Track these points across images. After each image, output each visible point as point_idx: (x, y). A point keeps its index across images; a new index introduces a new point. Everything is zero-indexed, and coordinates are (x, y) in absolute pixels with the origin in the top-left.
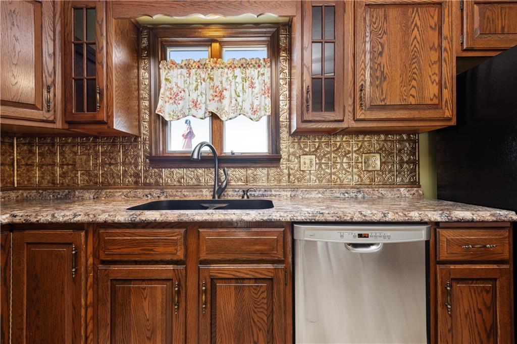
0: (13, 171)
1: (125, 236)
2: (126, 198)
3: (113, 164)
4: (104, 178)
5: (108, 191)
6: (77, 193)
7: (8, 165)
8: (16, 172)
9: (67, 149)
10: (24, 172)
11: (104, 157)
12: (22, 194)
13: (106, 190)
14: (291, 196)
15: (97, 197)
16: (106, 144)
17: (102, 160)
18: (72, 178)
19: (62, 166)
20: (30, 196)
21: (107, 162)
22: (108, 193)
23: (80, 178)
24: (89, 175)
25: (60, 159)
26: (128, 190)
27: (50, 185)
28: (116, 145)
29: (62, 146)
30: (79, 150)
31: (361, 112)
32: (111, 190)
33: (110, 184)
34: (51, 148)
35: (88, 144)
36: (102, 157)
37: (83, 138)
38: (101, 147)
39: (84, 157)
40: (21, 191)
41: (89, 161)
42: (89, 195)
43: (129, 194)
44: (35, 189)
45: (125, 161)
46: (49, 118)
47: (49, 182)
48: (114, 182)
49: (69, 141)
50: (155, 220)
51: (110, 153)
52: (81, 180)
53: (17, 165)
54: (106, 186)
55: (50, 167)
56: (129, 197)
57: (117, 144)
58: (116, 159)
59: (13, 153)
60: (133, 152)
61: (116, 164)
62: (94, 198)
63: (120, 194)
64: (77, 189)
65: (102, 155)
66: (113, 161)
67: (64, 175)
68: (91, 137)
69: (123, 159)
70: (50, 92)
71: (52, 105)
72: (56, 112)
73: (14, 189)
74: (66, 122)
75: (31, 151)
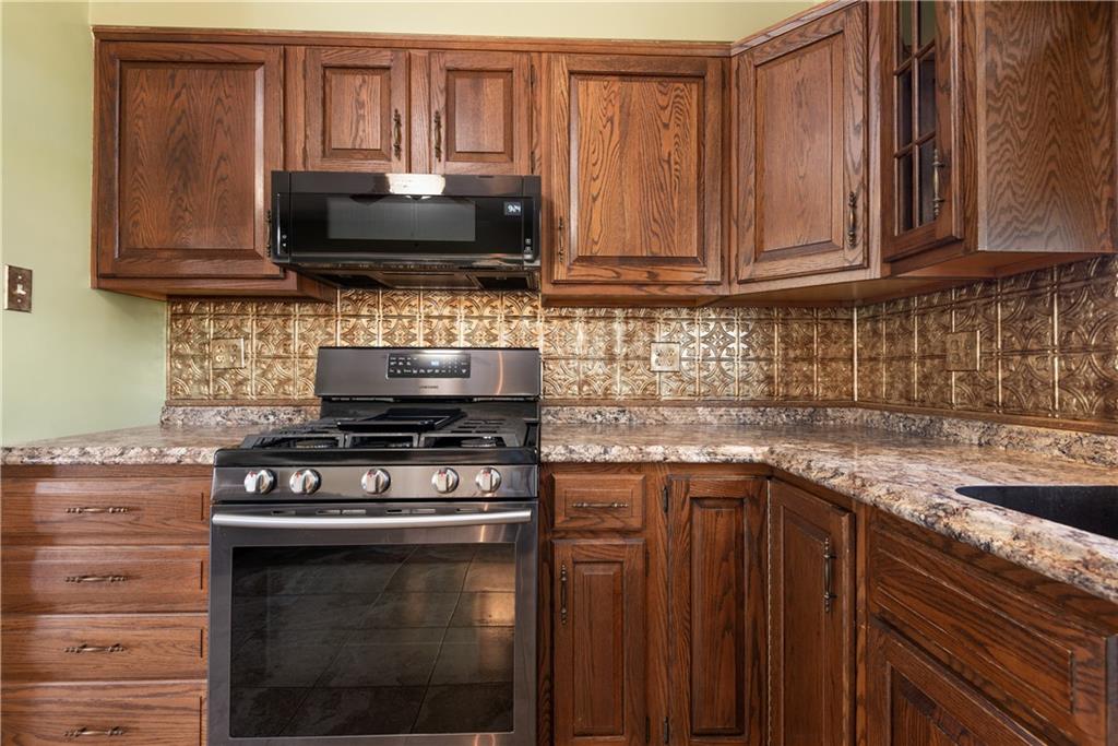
0: (852, 370)
1: (916, 562)
2: (1064, 457)
3: (1032, 352)
4: (1008, 393)
5: (1016, 428)
6: (946, 425)
7: (844, 360)
8: (856, 372)
9: (930, 321)
10: (867, 373)
11: (1009, 334)
12: (862, 416)
13: (1009, 427)
15: (988, 443)
16: (1015, 295)
17: (1003, 341)
18: (941, 387)
19: (922, 359)
20: (872, 421)
21: (1018, 347)
22: (1014, 435)
23: (956, 390)
24: (974, 383)
25: (919, 344)
26: (1073, 433)
27: (903, 401)
28: (1040, 295)
29: (922, 316)
30: (953, 319)
32: (1025, 429)
33: (1024, 412)
34: (904, 321)
35: (970, 303)
36: (1004, 333)
37: (962, 288)
38: (1002, 305)
39: (964, 337)
40: (860, 410)
41: (973, 347)
42: (970, 433)
43: (1075, 448)
44: (880, 410)
45: (1067, 341)
46: (854, 261)
47: (901, 396)
48: (1036, 406)
49: (935, 301)
50: (988, 546)
51: (1025, 320)
52: (957, 395)
53: (858, 360)
54: (1013, 412)
55: (902, 364)
56: (1073, 457)
57: (1042, 291)
58: (1039, 337)
59: (853, 337)
60: (1094, 311)
61: (1041, 353)
62: (980, 445)
63: (1048, 441)
64: (948, 415)
65: (1003, 329)
66: (1032, 344)
67: (925, 381)
68: (978, 283)
69: (1060, 337)
70: (854, 206)
71: (860, 232)
72: (867, 244)
73: (852, 405)
74: (885, 261)
75: (876, 333)
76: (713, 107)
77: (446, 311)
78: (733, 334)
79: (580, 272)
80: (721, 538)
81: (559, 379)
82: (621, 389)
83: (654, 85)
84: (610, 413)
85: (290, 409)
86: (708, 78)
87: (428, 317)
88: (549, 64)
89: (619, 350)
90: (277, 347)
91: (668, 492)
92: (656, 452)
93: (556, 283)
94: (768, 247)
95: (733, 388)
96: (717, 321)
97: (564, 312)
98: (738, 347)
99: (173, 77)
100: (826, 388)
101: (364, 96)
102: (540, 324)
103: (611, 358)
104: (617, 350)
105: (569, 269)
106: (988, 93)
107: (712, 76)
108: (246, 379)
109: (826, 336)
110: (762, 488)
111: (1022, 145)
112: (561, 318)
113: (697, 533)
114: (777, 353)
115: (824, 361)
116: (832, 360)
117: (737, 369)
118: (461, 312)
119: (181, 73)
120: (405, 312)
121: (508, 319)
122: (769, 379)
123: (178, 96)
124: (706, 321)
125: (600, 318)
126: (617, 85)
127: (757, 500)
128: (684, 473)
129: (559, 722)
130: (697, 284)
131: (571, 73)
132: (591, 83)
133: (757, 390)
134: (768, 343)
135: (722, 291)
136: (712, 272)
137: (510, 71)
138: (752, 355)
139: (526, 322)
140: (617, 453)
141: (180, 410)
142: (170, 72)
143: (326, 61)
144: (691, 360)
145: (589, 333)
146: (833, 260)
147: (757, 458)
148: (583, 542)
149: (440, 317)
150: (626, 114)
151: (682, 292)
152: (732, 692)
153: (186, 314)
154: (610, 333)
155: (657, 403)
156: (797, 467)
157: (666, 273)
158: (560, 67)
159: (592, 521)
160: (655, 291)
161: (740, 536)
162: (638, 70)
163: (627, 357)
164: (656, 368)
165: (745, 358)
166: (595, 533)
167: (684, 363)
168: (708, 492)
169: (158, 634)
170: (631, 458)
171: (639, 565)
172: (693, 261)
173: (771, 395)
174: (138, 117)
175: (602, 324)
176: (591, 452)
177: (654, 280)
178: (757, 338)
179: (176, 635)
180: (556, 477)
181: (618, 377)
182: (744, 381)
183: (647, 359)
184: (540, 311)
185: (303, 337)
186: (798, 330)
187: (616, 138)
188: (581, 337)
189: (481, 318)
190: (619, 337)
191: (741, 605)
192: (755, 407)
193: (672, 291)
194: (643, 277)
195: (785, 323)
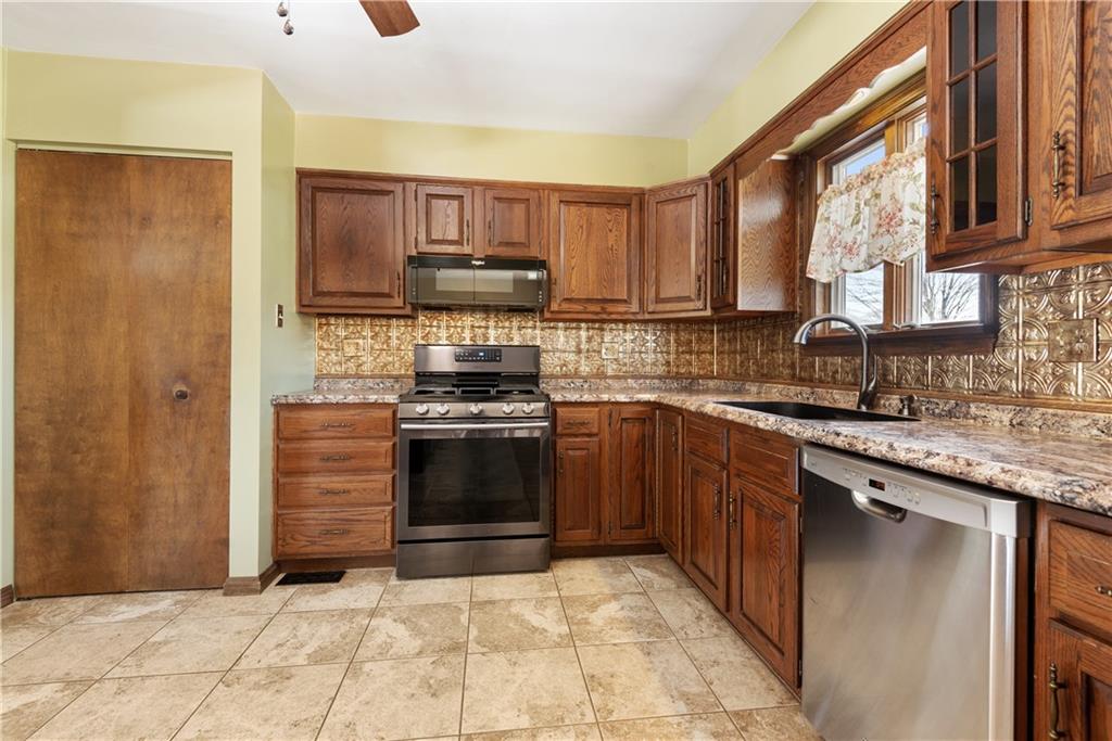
0: (713, 359)
4: (767, 369)
7: (709, 353)
8: (715, 360)
10: (721, 360)
12: (717, 384)
14: (1011, 425)
16: (770, 324)
17: (766, 345)
18: (747, 367)
19: (741, 353)
21: (771, 348)
23: (752, 368)
25: (740, 345)
27: (734, 375)
28: (777, 325)
29: (741, 331)
30: (751, 334)
31: (1063, 206)
36: (767, 341)
38: (766, 329)
39: (754, 342)
40: (716, 381)
41: (757, 347)
42: (754, 388)
44: (724, 380)
46: (699, 306)
47: (733, 372)
53: (716, 353)
55: (733, 355)
57: (778, 323)
59: (713, 340)
61: (777, 351)
66: (775, 347)
67: (742, 364)
69: (782, 344)
70: (699, 281)
71: (702, 293)
72: (706, 299)
73: (713, 378)
74: (712, 308)
75: (724, 338)
76: (635, 221)
77: (483, 324)
78: (648, 338)
79: (565, 306)
80: (635, 437)
81: (549, 364)
82: (585, 369)
83: (604, 210)
84: (579, 382)
85: (392, 380)
86: (633, 206)
87: (473, 326)
88: (549, 195)
89: (584, 346)
90: (383, 344)
91: (610, 416)
92: (605, 397)
93: (552, 312)
94: (662, 296)
95: (648, 368)
96: (639, 331)
97: (552, 325)
98: (651, 345)
99: (342, 197)
100: (699, 369)
101: (449, 212)
102: (538, 332)
103: (579, 351)
104: (582, 347)
105: (560, 305)
106: (743, 245)
107: (635, 205)
108: (364, 363)
109: (699, 339)
110: (654, 414)
111: (757, 266)
112: (550, 328)
113: (624, 435)
114: (673, 348)
115: (699, 353)
116: (702, 353)
117: (650, 358)
118: (492, 323)
119: (347, 196)
120: (459, 324)
121: (520, 328)
122: (668, 363)
123: (345, 208)
124: (633, 330)
125: (572, 328)
126: (585, 209)
127: (652, 419)
128: (617, 407)
129: (559, 523)
130: (626, 313)
131: (561, 201)
132: (572, 208)
133: (661, 370)
134: (668, 342)
135: (639, 317)
136: (635, 307)
137: (528, 200)
138: (659, 350)
139: (530, 330)
140: (586, 398)
141: (325, 381)
142: (340, 195)
143: (428, 192)
144: (624, 352)
145: (566, 337)
146: (691, 305)
147: (652, 400)
148: (570, 440)
149: (480, 327)
150: (590, 224)
151: (619, 317)
152: (640, 509)
153: (328, 324)
154: (579, 337)
155: (606, 377)
156: (666, 401)
157: (610, 308)
158: (555, 198)
159: (574, 430)
160: (605, 316)
161: (644, 436)
162: (596, 201)
163: (588, 351)
164: (605, 357)
165: (655, 351)
166: (576, 436)
167: (621, 355)
168: (628, 416)
169: (364, 485)
170: (593, 400)
171: (597, 450)
172: (625, 301)
173: (669, 372)
174: (324, 219)
175: (574, 331)
176: (574, 397)
177: (604, 310)
178: (662, 341)
179: (374, 485)
180: (558, 409)
181: (583, 362)
182: (654, 364)
183: (600, 352)
184: (538, 324)
185: (398, 338)
186: (684, 336)
187: (584, 236)
188: (562, 339)
189: (503, 328)
190: (584, 339)
191: (644, 468)
192: (660, 379)
193: (614, 317)
194: (598, 309)
195: (677, 332)
